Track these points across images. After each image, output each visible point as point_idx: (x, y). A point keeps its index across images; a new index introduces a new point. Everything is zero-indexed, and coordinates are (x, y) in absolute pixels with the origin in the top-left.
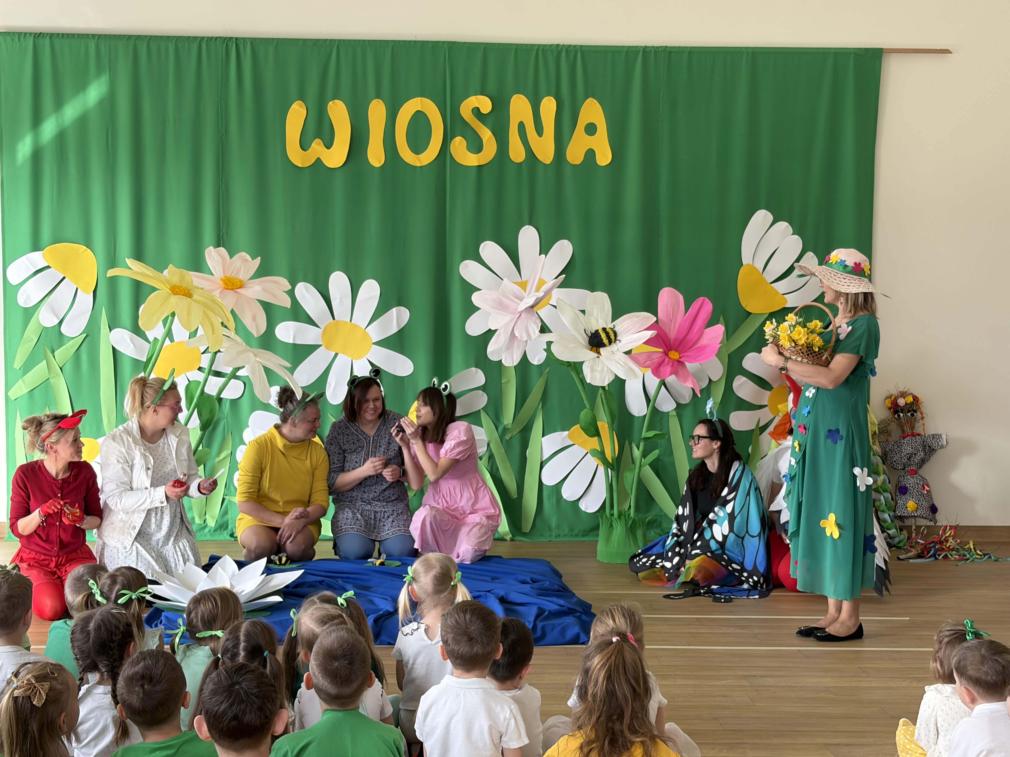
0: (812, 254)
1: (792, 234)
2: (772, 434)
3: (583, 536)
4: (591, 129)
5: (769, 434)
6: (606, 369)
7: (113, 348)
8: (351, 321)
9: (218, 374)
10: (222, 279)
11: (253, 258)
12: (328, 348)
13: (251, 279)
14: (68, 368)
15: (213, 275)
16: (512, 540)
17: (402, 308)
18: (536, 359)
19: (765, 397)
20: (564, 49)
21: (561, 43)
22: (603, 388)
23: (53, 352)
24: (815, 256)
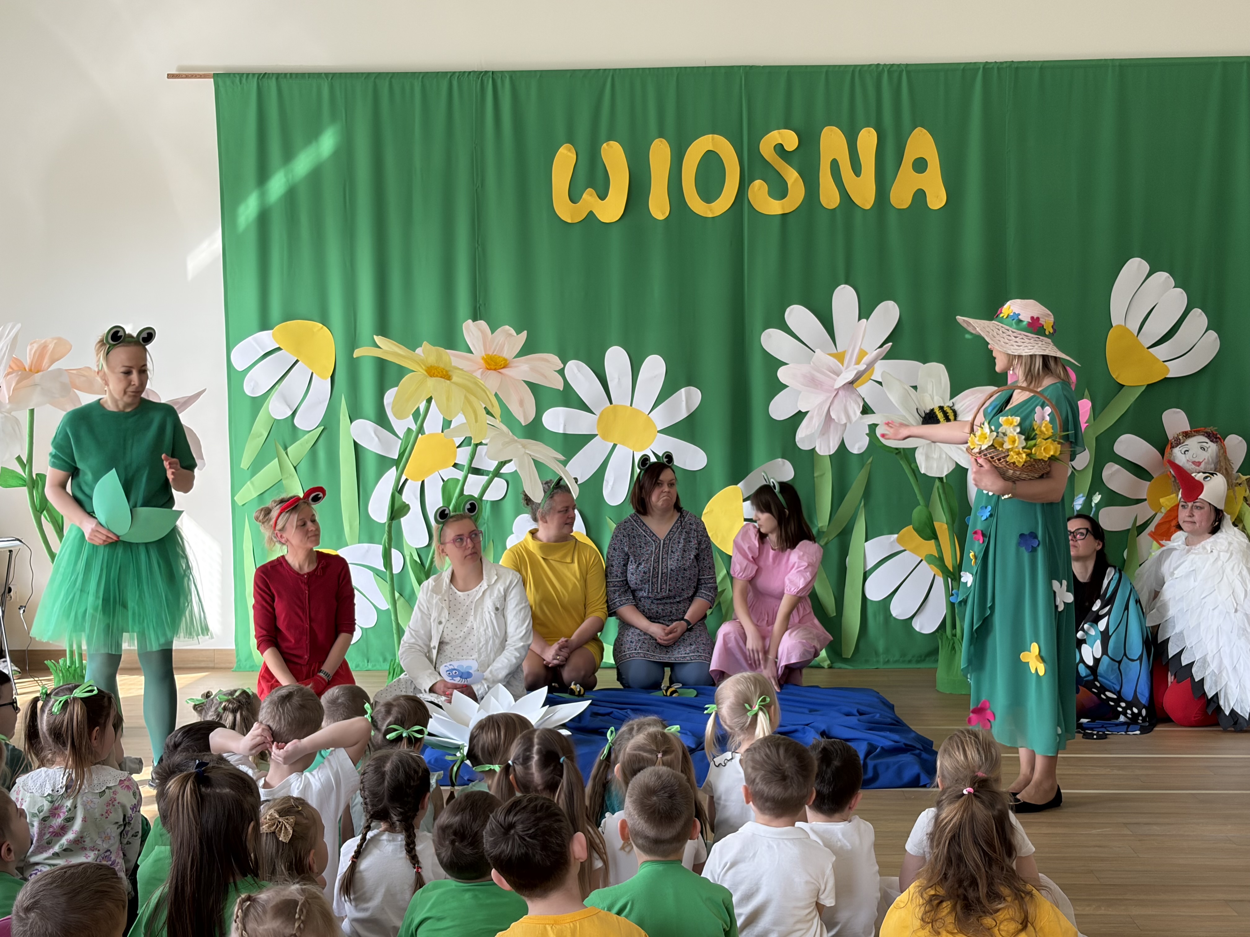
0: (1200, 311)
1: (1174, 287)
2: (1153, 535)
3: (918, 662)
4: (920, 165)
5: (1150, 535)
6: (944, 456)
7: (355, 443)
8: (631, 405)
9: (477, 471)
10: (483, 358)
11: (518, 333)
12: (605, 438)
13: (515, 357)
14: (303, 467)
15: (471, 352)
16: (830, 667)
17: (693, 388)
18: (857, 447)
19: (1143, 489)
20: (886, 70)
21: (882, 63)
22: (941, 479)
23: (286, 448)
24: (1203, 314)
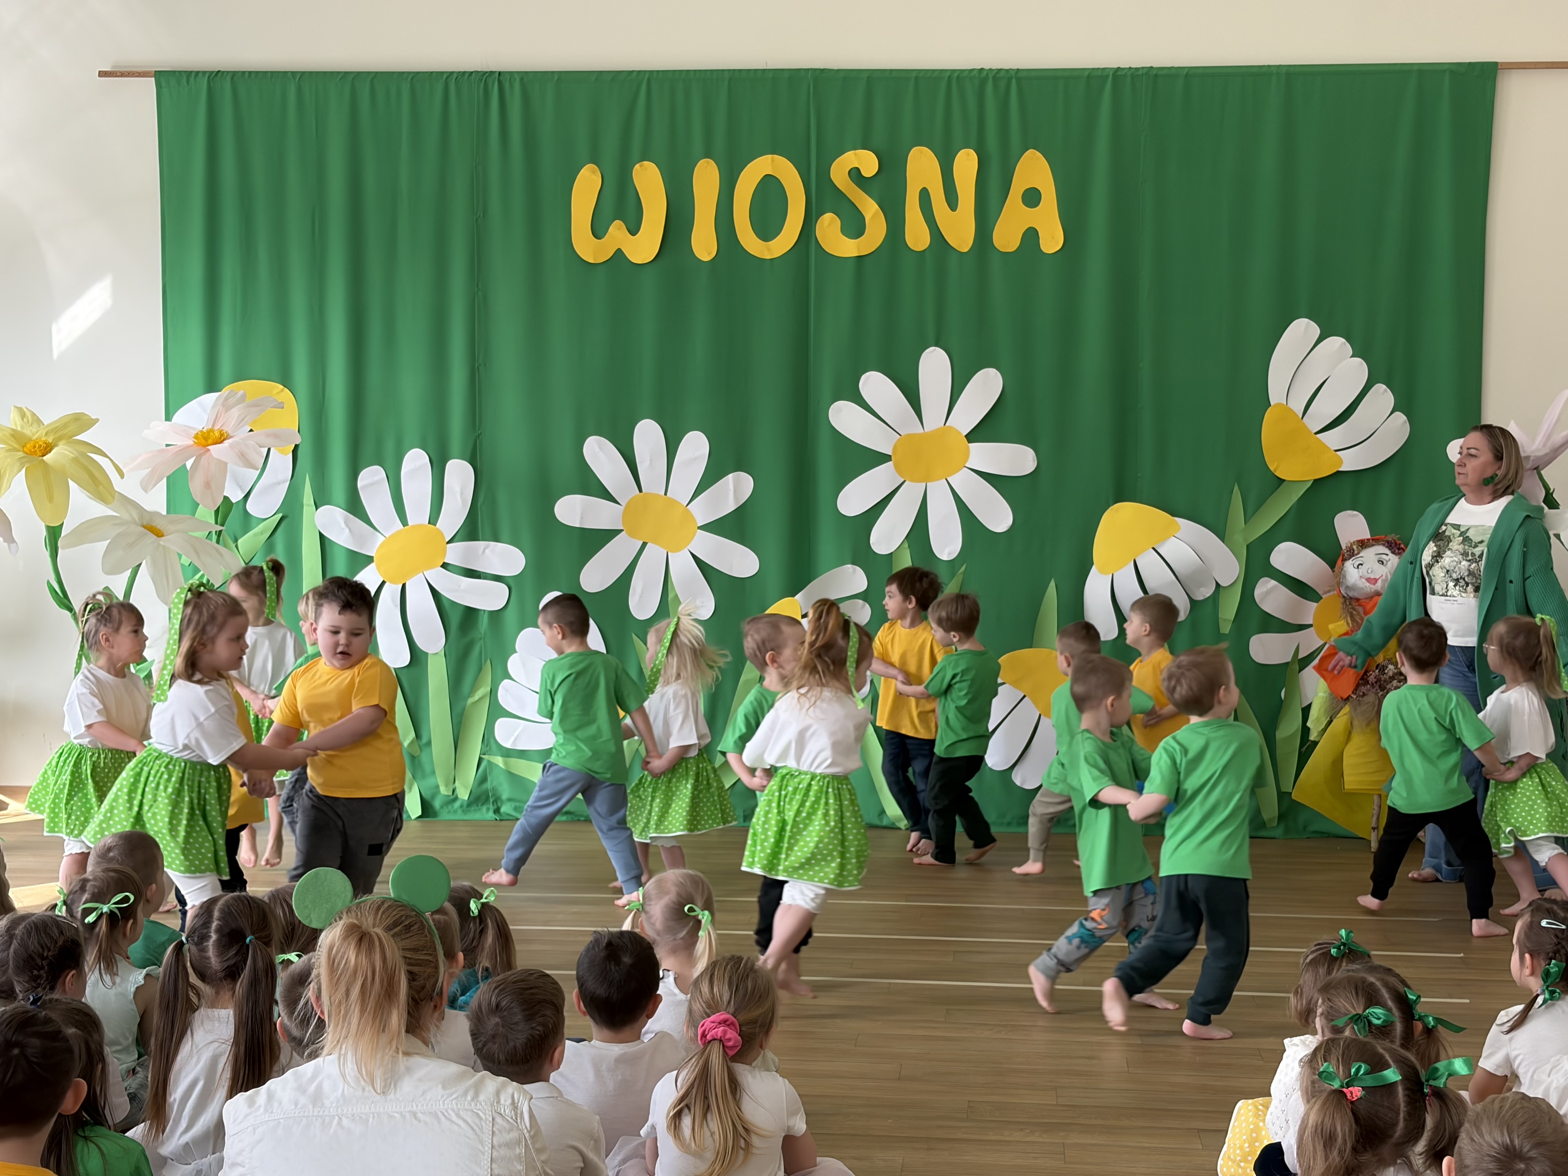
0: (1384, 386)
1: (1352, 357)
2: (1319, 670)
3: (1019, 825)
4: (1032, 198)
5: (1315, 670)
7: (321, 535)
8: (666, 494)
12: (632, 535)
17: (742, 474)
18: (946, 551)
19: (1309, 611)
20: (991, 76)
21: (987, 67)
24: (1388, 390)
